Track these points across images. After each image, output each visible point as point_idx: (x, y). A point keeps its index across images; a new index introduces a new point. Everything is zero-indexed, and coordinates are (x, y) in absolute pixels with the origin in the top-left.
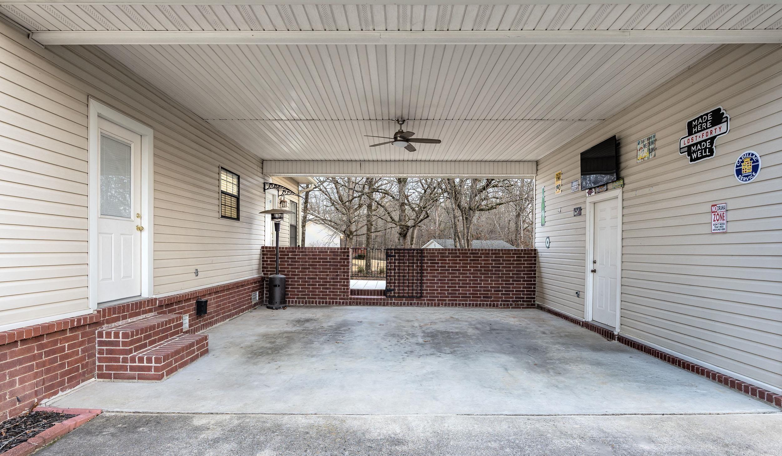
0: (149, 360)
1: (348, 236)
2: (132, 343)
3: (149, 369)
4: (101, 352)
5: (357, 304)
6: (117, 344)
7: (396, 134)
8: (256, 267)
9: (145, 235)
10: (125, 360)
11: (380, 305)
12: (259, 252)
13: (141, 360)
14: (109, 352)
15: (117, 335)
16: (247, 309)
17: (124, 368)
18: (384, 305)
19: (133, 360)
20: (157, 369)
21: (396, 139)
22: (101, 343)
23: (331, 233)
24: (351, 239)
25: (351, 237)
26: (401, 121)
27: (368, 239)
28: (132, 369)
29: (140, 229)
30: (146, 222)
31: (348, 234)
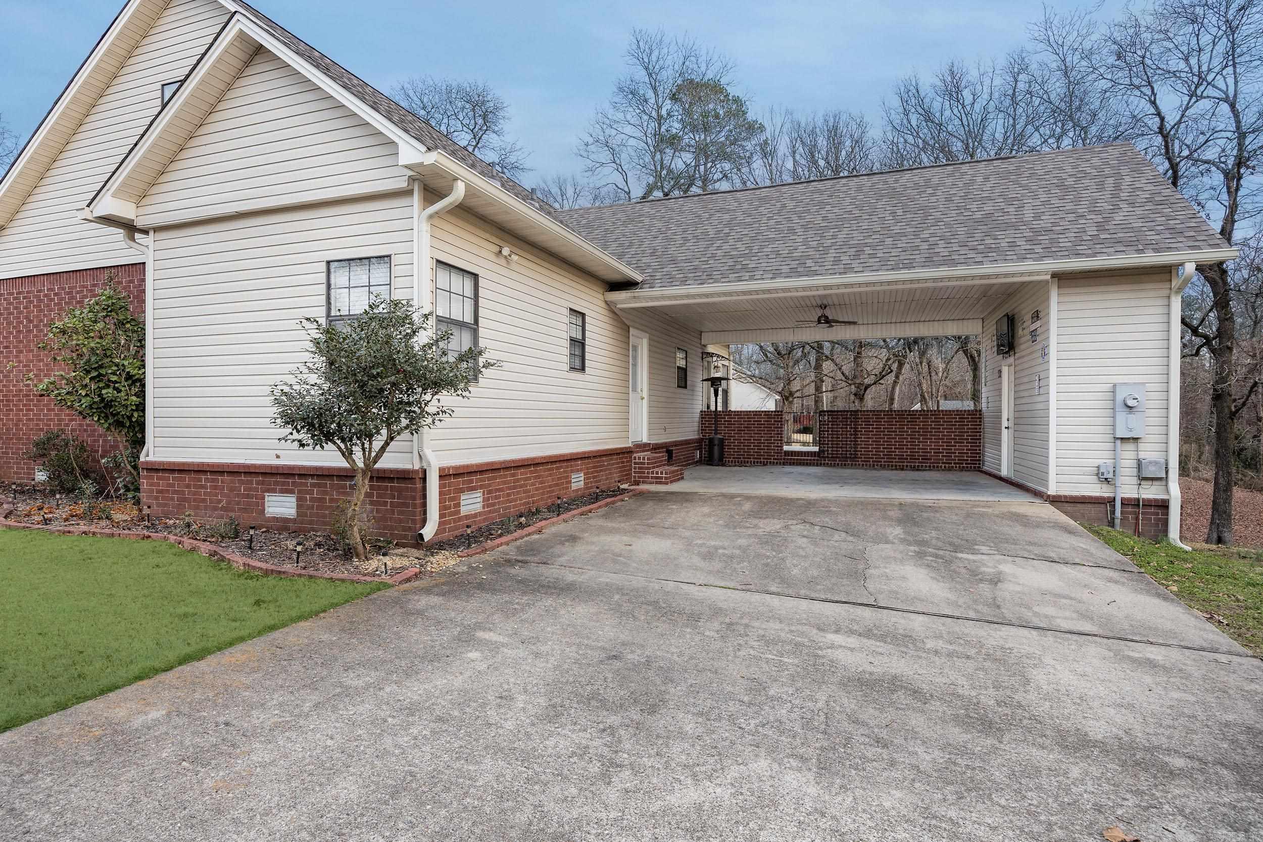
0: (662, 473)
1: (787, 398)
2: (652, 463)
3: (661, 478)
4: (635, 468)
5: (790, 464)
6: (644, 463)
7: (819, 318)
8: (696, 429)
9: (645, 402)
10: (648, 473)
11: (814, 465)
12: (698, 415)
13: (657, 473)
14: (640, 468)
15: (644, 459)
16: (692, 464)
17: (648, 477)
18: (817, 465)
19: (653, 473)
20: (666, 478)
21: (819, 322)
22: (635, 463)
23: (763, 395)
24: (791, 403)
25: (791, 399)
26: (824, 307)
27: (816, 402)
28: (652, 478)
29: (643, 398)
30: (645, 394)
31: (787, 397)
